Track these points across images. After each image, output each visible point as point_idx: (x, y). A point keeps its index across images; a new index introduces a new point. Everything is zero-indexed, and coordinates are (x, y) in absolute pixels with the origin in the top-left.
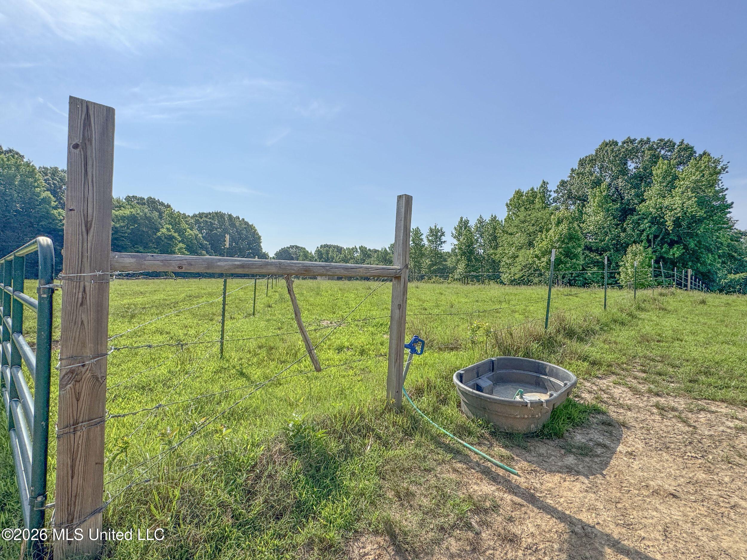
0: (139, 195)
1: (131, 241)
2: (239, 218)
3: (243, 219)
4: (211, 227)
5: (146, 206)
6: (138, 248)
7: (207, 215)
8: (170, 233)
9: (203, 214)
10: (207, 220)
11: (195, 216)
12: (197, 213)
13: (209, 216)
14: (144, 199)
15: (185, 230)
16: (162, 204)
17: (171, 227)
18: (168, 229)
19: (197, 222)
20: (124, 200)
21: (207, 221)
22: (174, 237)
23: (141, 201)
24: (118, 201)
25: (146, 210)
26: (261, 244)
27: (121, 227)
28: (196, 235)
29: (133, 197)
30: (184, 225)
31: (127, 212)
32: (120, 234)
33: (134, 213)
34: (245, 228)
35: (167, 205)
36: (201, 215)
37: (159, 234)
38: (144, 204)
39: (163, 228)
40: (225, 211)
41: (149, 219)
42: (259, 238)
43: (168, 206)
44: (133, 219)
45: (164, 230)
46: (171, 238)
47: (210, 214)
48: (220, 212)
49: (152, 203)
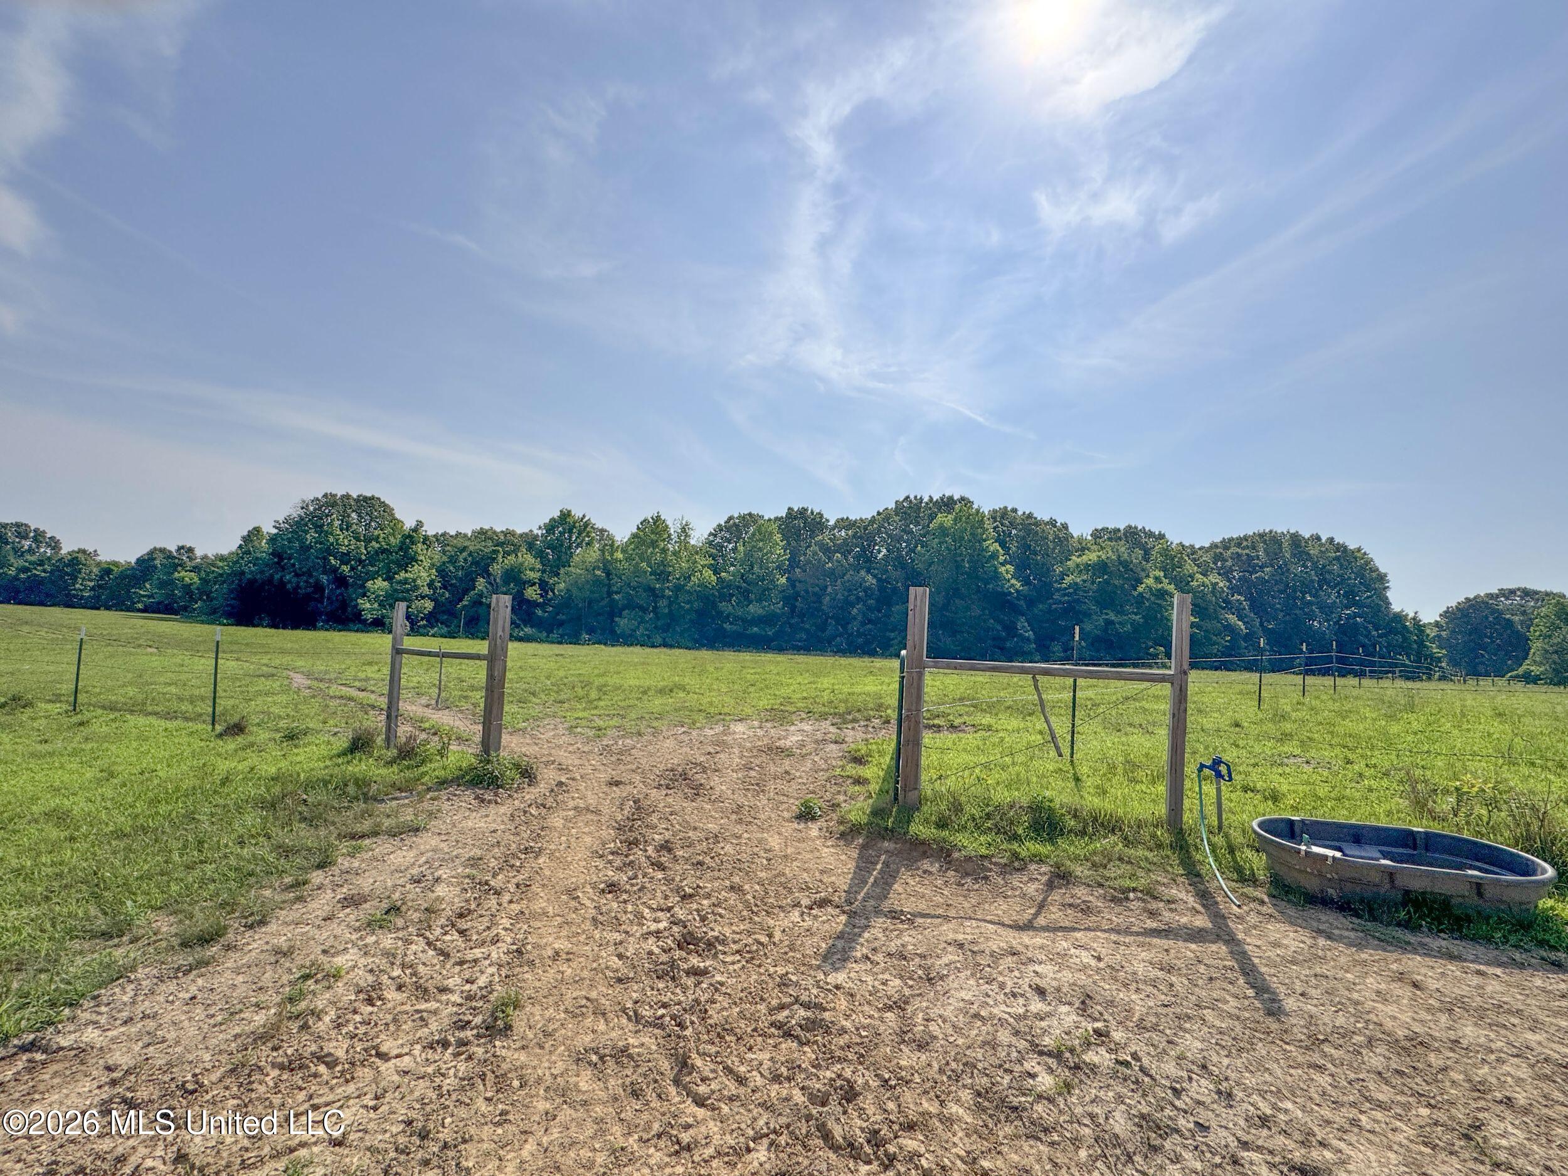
0: (1111, 526)
1: (1098, 603)
2: (1319, 538)
3: (1331, 540)
4: (1249, 565)
5: (1123, 542)
6: (1107, 614)
7: (1239, 542)
8: (1160, 586)
9: (1231, 540)
10: (1240, 551)
11: (1214, 546)
12: (1218, 540)
13: (1245, 543)
14: (1119, 530)
15: (1192, 576)
16: (1150, 534)
17: (1162, 574)
18: (1157, 579)
19: (1218, 558)
20: (1089, 538)
21: (1239, 555)
22: (1166, 592)
23: (1114, 535)
24: (1080, 540)
25: (1123, 549)
26: (1388, 594)
27: (1085, 581)
28: (1215, 585)
29: (1103, 529)
30: (1190, 567)
31: (1092, 557)
32: (1081, 593)
33: (1104, 557)
34: (1337, 559)
35: (1160, 534)
36: (1226, 544)
37: (1140, 589)
38: (1120, 539)
39: (1148, 576)
40: (1280, 528)
41: (1125, 564)
42: (1382, 578)
43: (1162, 536)
44: (1101, 567)
45: (1150, 581)
46: (1162, 594)
47: (1246, 538)
48: (1271, 532)
49: (1132, 535)
